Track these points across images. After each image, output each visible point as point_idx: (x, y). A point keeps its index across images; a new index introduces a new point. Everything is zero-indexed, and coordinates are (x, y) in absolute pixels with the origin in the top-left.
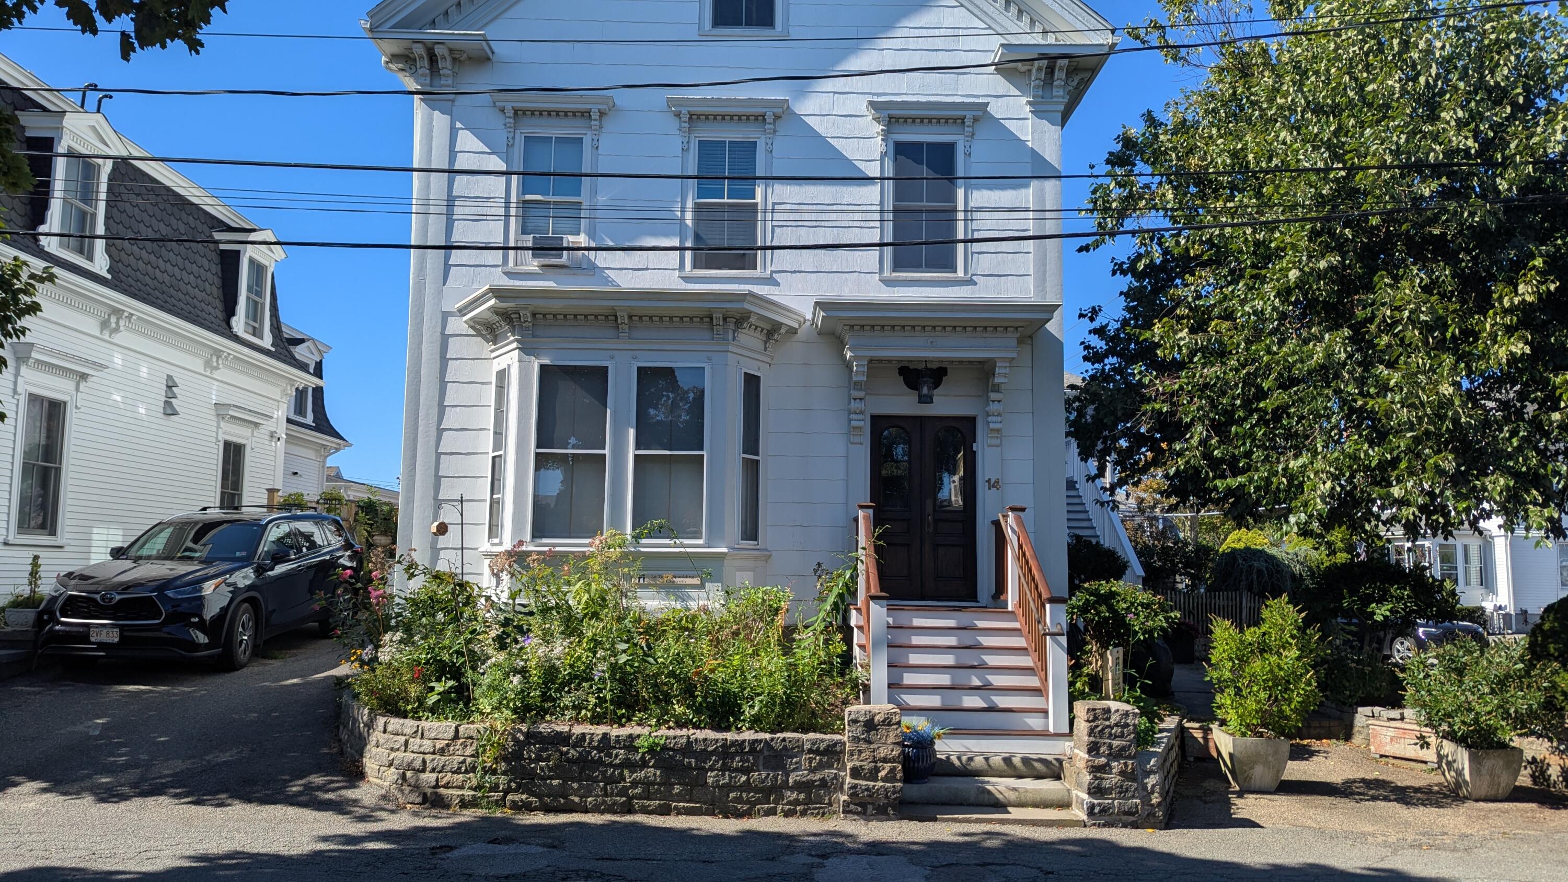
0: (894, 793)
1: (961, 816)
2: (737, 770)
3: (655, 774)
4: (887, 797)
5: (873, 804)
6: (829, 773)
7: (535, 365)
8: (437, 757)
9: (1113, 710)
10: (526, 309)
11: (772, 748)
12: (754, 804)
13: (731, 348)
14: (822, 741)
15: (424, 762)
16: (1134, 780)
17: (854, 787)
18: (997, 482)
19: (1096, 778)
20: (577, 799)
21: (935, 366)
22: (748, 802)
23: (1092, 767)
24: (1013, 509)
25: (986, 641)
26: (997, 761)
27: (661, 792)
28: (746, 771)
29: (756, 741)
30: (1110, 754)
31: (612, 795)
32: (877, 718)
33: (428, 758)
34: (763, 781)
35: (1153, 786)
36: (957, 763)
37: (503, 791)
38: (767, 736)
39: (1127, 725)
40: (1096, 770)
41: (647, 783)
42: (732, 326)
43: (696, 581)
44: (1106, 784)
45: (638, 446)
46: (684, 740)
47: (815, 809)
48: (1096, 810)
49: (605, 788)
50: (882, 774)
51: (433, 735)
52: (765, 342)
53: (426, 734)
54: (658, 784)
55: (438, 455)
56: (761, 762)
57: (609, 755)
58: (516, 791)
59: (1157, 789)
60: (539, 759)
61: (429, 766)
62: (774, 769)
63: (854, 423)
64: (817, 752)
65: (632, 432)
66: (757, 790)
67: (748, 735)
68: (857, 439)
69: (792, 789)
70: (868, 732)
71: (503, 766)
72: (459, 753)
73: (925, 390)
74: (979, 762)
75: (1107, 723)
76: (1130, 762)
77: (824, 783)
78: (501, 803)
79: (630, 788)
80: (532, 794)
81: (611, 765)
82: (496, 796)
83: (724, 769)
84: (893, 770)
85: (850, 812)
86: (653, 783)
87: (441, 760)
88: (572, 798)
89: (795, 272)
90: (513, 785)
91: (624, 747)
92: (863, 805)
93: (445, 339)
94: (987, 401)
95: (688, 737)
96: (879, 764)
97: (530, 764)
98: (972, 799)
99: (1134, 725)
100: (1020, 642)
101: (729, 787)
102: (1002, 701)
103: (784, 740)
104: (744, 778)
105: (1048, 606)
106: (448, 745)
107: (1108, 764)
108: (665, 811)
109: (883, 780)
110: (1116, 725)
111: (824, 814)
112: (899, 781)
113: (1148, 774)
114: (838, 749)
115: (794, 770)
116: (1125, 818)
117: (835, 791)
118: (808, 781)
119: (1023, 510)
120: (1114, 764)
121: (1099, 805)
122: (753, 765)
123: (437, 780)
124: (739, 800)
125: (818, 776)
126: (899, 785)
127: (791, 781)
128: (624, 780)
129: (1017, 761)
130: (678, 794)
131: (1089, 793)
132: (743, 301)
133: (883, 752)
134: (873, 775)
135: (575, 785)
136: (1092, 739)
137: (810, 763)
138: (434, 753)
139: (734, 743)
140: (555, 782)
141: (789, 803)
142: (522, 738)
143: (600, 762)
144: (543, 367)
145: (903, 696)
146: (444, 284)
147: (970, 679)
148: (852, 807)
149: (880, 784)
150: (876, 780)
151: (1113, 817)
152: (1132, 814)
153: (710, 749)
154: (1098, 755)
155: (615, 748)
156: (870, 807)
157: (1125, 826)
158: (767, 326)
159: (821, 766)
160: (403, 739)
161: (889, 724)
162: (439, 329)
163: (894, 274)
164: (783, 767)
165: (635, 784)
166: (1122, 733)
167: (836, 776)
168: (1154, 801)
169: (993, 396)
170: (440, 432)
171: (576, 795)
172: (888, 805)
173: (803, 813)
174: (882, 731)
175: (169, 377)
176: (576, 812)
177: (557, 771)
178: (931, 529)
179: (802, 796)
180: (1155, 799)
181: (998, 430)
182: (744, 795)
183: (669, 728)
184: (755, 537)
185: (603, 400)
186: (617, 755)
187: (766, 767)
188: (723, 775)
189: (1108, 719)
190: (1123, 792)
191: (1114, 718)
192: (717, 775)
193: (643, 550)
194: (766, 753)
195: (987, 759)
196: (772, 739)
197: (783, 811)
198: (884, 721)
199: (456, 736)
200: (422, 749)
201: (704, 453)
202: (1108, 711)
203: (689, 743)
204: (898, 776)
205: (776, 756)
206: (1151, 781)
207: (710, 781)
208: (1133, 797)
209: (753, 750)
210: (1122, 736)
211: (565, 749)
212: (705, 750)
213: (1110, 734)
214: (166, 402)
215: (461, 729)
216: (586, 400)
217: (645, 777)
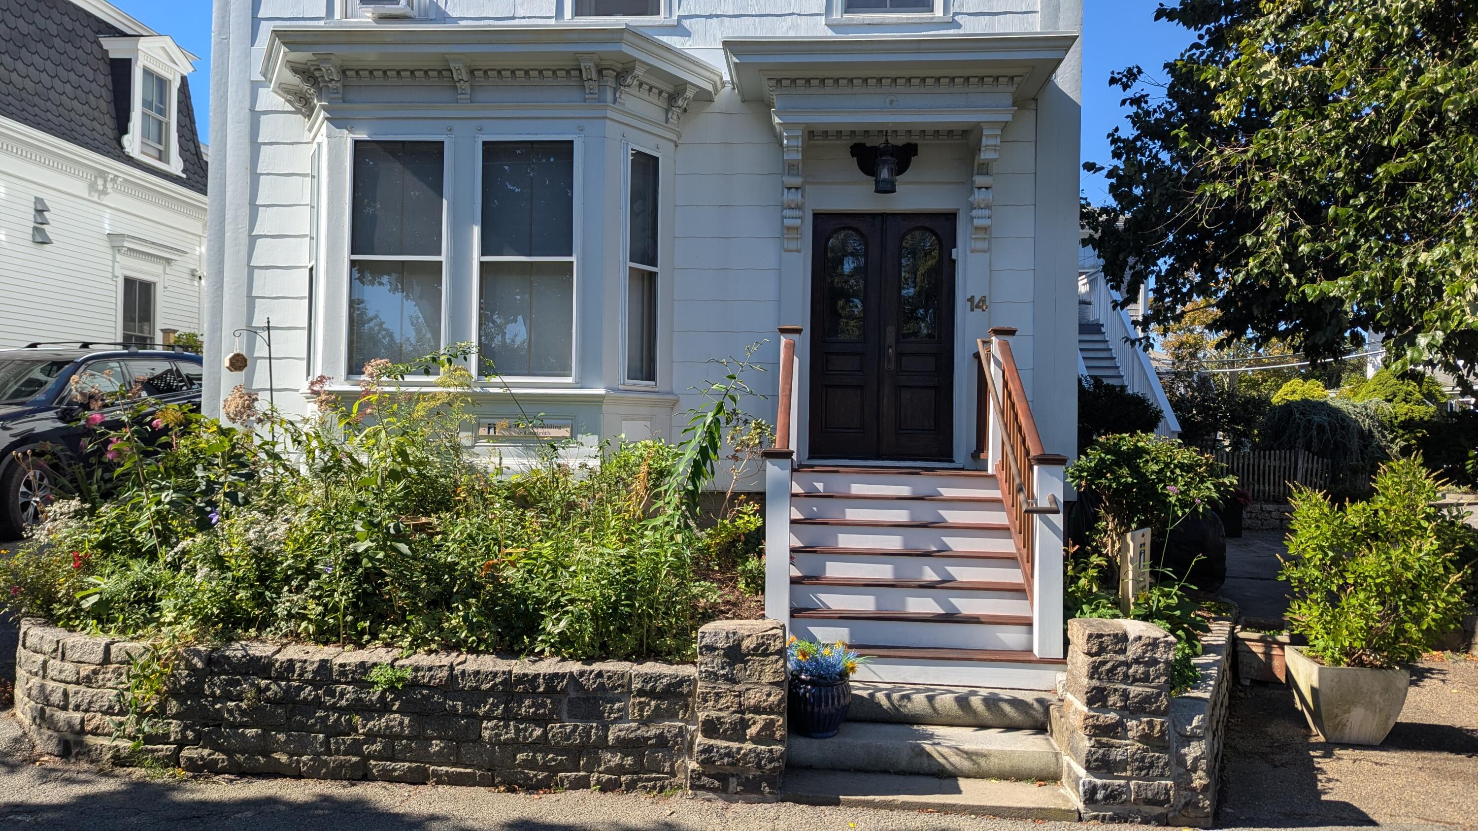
0: (771, 761)
1: (878, 798)
2: (527, 719)
3: (401, 723)
4: (759, 766)
5: (737, 776)
6: (669, 726)
7: (347, 139)
8: (83, 688)
9: (1131, 637)
10: (327, 61)
11: (581, 686)
12: (554, 771)
13: (609, 114)
14: (660, 677)
15: (65, 694)
16: (1164, 749)
17: (708, 750)
18: (983, 300)
19: (1100, 745)
20: (284, 758)
21: (901, 141)
22: (545, 767)
23: (1094, 726)
24: (997, 332)
25: (953, 516)
26: (946, 701)
27: (411, 750)
28: (541, 721)
29: (556, 675)
30: (1124, 708)
31: (337, 751)
32: (745, 644)
33: (72, 688)
34: (568, 737)
35: (1196, 759)
36: (885, 703)
37: (175, 742)
38: (575, 667)
39: (1154, 662)
40: (1098, 731)
41: (389, 736)
42: (611, 82)
43: (565, 432)
44: (1117, 755)
45: (485, 250)
46: (445, 673)
47: (649, 780)
48: (1100, 795)
49: (326, 743)
50: (752, 731)
51: (76, 657)
52: (667, 111)
53: (68, 653)
54: (407, 738)
55: (251, 269)
56: (565, 707)
57: (332, 694)
58: (195, 743)
59: (1203, 763)
60: (227, 696)
61: (73, 701)
62: (586, 718)
63: (788, 222)
64: (652, 694)
65: (476, 231)
66: (558, 750)
67: (548, 666)
68: (793, 245)
69: (613, 749)
70: (731, 665)
71: (173, 706)
72: (109, 684)
73: (885, 174)
74: (919, 702)
75: (1121, 658)
76: (1158, 721)
77: (662, 741)
78: (173, 760)
79: (365, 742)
80: (217, 748)
81: (334, 708)
82: (165, 749)
83: (506, 717)
84: (769, 726)
85: (702, 787)
86: (399, 737)
87: (85, 693)
88: (276, 756)
89: (710, 16)
90: (190, 734)
91: (353, 682)
92: (723, 778)
93: (255, 117)
94: (972, 188)
95: (452, 668)
96: (748, 716)
97: (214, 703)
98: (904, 764)
99: (1167, 662)
100: (1000, 518)
101: (517, 745)
102: (966, 606)
103: (600, 674)
104: (538, 732)
105: (1036, 468)
106: (95, 672)
107: (1120, 724)
108: (418, 778)
109: (754, 740)
110: (1137, 661)
111: (662, 788)
112: (780, 742)
113: (1187, 740)
114: (685, 689)
115: (616, 721)
116: (1146, 809)
117: (680, 753)
118: (637, 739)
119: (1012, 332)
120: (1131, 723)
121: (1105, 787)
122: (552, 711)
123: (82, 721)
124: (531, 764)
125: (653, 731)
126: (778, 748)
127: (611, 737)
128: (356, 730)
129: (976, 702)
130: (440, 753)
131: (1088, 769)
132: (620, 41)
133: (753, 697)
134: (738, 731)
135: (282, 737)
136: (1095, 683)
137: (641, 710)
138: (77, 683)
139: (522, 679)
140: (251, 732)
141: (608, 771)
142: (200, 665)
143: (317, 703)
144: (357, 143)
145: (822, 597)
146: (252, 45)
147: (921, 572)
148: (705, 780)
149: (748, 746)
150: (742, 739)
151: (1128, 806)
152: (1161, 804)
153: (485, 687)
154: (1105, 708)
155: (339, 682)
156: (733, 782)
157: (1146, 821)
158: (668, 88)
159: (657, 716)
160: (40, 658)
161: (765, 654)
162: (247, 105)
163: (847, 16)
164: (599, 717)
165: (371, 737)
166: (1147, 674)
167: (681, 732)
168: (1197, 783)
169: (979, 180)
170: (253, 239)
171: (284, 752)
172: (763, 778)
173: (631, 787)
174: (754, 663)
175: (38, 200)
176: (285, 776)
177: (255, 716)
178: (893, 366)
179: (629, 761)
180: (1199, 780)
181: (985, 229)
182: (539, 756)
183: (430, 652)
184: (650, 376)
185: (438, 189)
186: (342, 694)
187: (572, 716)
188: (506, 726)
189: (1123, 651)
190: (1145, 768)
191: (1133, 651)
192: (497, 727)
193: (492, 390)
194: (573, 694)
195: (930, 699)
196: (582, 674)
197: (598, 782)
198: (756, 649)
199: (106, 660)
200: (62, 677)
201: (573, 259)
202: (1123, 638)
203: (452, 677)
204: (778, 735)
205: (587, 700)
206: (1193, 751)
207: (486, 734)
208: (1162, 776)
209: (550, 691)
210: (1145, 679)
211: (263, 683)
212: (477, 688)
213: (1126, 676)
214: (35, 228)
215: (114, 649)
216: (416, 189)
217: (387, 727)
